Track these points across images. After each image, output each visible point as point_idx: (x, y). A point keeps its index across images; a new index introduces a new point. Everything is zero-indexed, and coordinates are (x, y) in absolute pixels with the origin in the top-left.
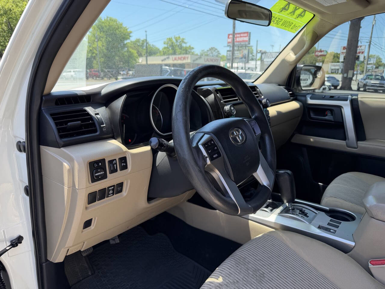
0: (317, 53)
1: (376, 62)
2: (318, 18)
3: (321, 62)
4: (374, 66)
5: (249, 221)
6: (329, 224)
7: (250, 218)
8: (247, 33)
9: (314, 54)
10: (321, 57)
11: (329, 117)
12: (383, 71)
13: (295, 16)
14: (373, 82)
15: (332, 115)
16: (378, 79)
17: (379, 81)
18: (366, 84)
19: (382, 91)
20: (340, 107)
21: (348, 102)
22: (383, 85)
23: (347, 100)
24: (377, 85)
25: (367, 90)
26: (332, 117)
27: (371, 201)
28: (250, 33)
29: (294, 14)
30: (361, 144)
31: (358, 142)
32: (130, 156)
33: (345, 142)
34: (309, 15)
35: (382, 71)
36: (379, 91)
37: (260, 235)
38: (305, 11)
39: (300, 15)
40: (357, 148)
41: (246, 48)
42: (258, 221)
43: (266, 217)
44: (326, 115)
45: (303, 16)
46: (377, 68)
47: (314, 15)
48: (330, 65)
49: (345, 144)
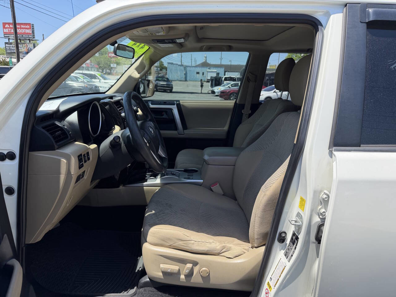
0: (110, 55)
1: (160, 65)
2: (152, 50)
3: (115, 63)
4: (159, 69)
5: (144, 187)
6: (188, 176)
7: (144, 185)
8: (29, 24)
9: (107, 55)
10: (114, 58)
11: (165, 116)
12: (167, 73)
13: (139, 48)
14: (162, 83)
15: (167, 115)
16: (164, 81)
17: (166, 82)
18: (157, 85)
19: (169, 91)
20: (171, 110)
21: (175, 106)
22: (170, 86)
23: (174, 105)
24: (165, 85)
25: (159, 90)
26: (167, 116)
27: (206, 157)
28: (33, 25)
29: (138, 47)
30: (186, 131)
31: (185, 131)
32: (91, 151)
33: (177, 131)
34: (146, 47)
35: (165, 74)
36: (167, 91)
37: (158, 190)
38: (145, 45)
39: (142, 48)
40: (184, 135)
41: (30, 42)
42: (150, 185)
43: (154, 181)
44: (163, 115)
45: (143, 48)
46: (161, 70)
47: (149, 48)
48: (124, 67)
49: (177, 133)
